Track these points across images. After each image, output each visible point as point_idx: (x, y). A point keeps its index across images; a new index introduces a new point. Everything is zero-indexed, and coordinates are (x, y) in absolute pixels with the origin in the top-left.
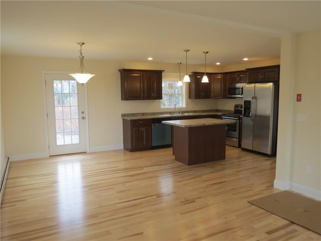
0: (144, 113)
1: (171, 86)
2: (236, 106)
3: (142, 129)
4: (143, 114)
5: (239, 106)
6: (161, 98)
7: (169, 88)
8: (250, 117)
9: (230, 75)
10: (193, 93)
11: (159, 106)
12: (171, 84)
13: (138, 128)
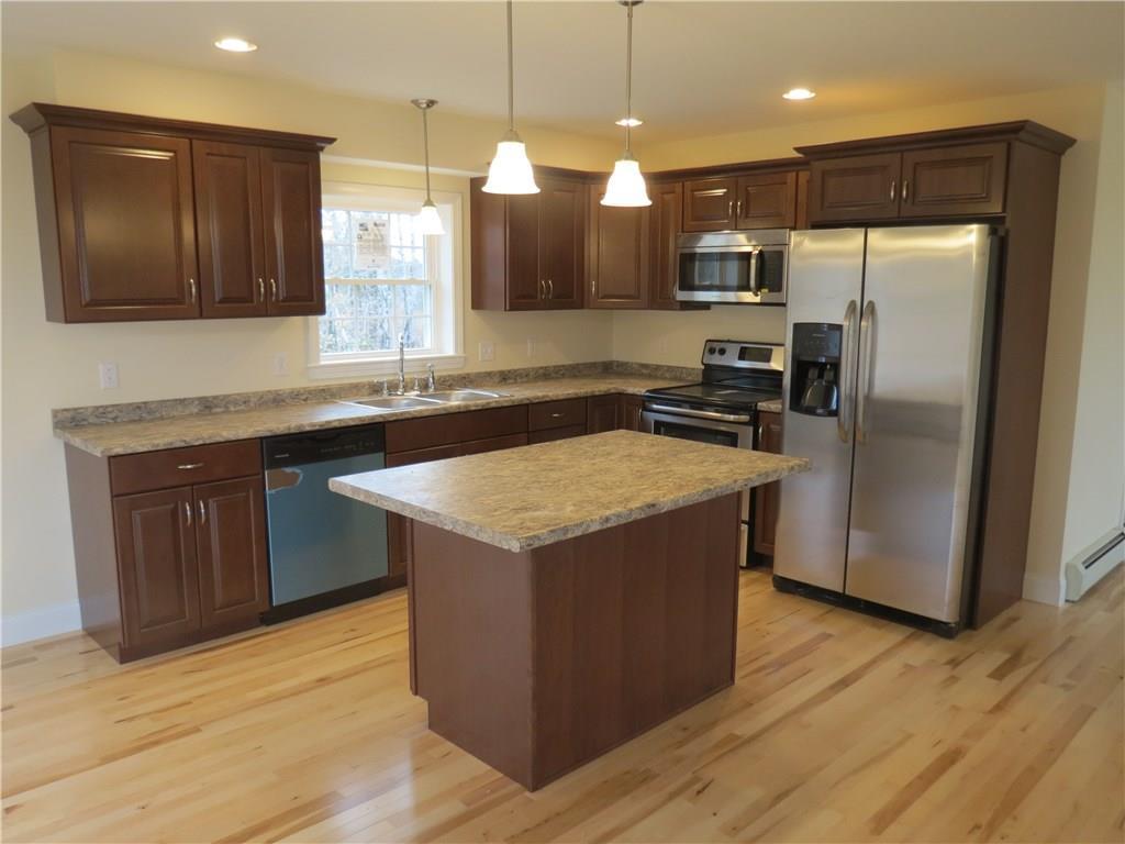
0: (215, 398)
1: (373, 240)
2: (714, 347)
3: (196, 510)
4: (208, 406)
5: (727, 346)
6: (319, 308)
7: (361, 247)
8: (835, 413)
9: (688, 184)
10: (497, 276)
11: (309, 347)
12: (371, 226)
13: (172, 506)
